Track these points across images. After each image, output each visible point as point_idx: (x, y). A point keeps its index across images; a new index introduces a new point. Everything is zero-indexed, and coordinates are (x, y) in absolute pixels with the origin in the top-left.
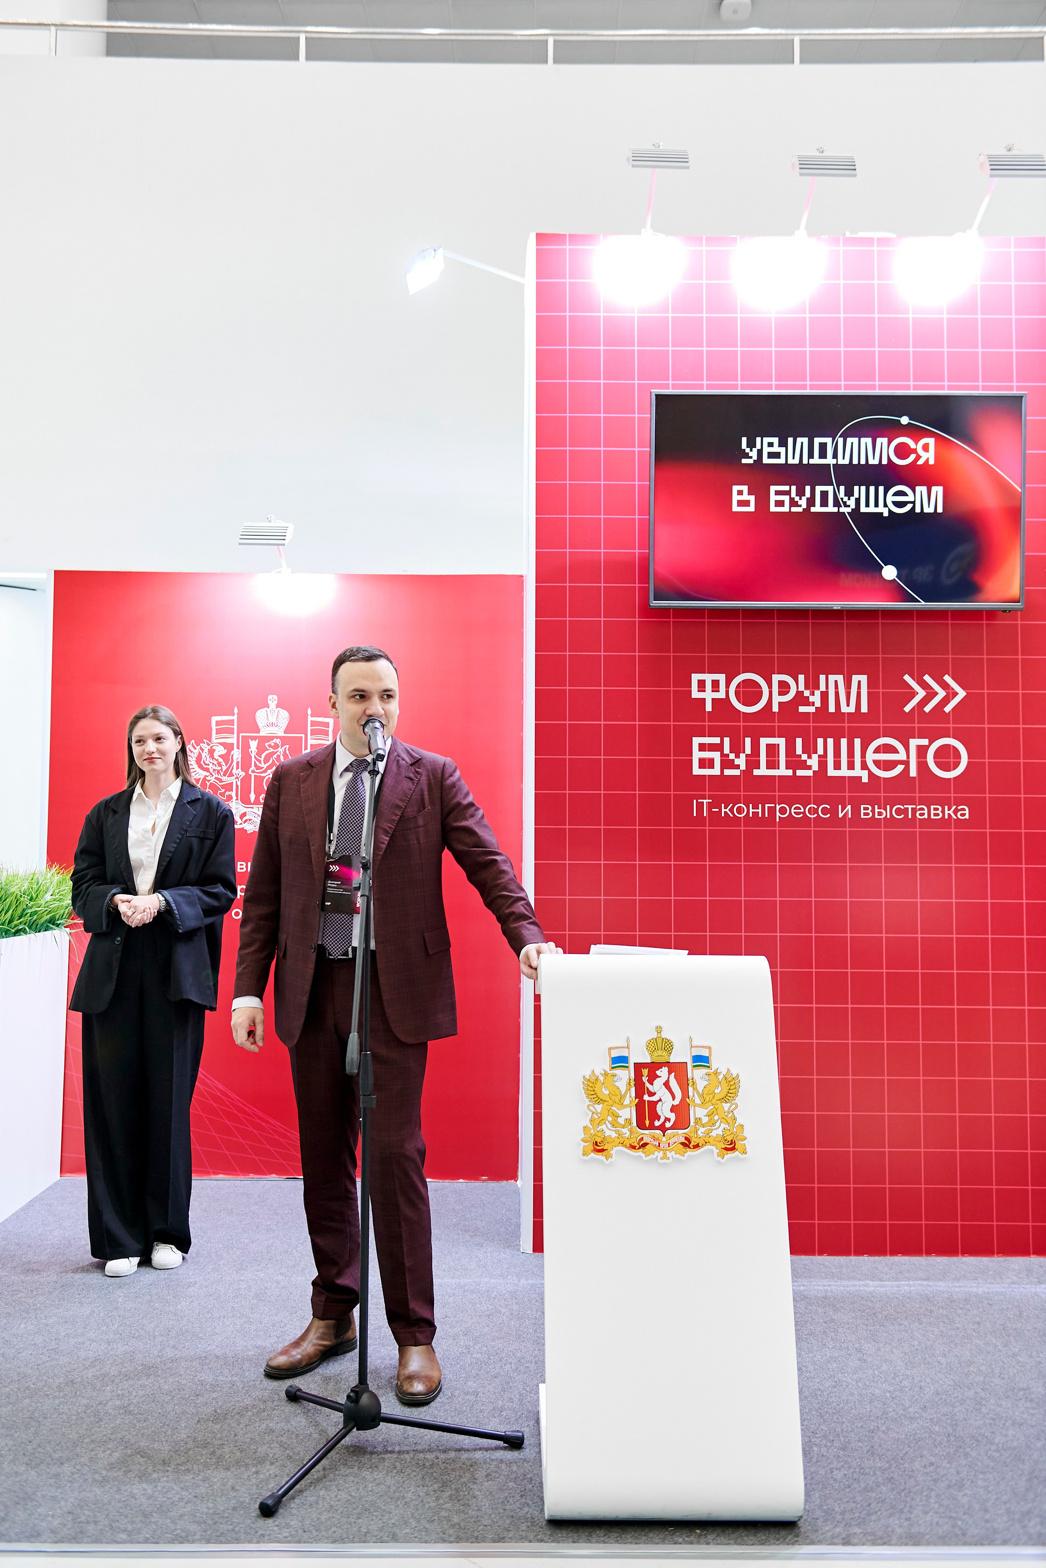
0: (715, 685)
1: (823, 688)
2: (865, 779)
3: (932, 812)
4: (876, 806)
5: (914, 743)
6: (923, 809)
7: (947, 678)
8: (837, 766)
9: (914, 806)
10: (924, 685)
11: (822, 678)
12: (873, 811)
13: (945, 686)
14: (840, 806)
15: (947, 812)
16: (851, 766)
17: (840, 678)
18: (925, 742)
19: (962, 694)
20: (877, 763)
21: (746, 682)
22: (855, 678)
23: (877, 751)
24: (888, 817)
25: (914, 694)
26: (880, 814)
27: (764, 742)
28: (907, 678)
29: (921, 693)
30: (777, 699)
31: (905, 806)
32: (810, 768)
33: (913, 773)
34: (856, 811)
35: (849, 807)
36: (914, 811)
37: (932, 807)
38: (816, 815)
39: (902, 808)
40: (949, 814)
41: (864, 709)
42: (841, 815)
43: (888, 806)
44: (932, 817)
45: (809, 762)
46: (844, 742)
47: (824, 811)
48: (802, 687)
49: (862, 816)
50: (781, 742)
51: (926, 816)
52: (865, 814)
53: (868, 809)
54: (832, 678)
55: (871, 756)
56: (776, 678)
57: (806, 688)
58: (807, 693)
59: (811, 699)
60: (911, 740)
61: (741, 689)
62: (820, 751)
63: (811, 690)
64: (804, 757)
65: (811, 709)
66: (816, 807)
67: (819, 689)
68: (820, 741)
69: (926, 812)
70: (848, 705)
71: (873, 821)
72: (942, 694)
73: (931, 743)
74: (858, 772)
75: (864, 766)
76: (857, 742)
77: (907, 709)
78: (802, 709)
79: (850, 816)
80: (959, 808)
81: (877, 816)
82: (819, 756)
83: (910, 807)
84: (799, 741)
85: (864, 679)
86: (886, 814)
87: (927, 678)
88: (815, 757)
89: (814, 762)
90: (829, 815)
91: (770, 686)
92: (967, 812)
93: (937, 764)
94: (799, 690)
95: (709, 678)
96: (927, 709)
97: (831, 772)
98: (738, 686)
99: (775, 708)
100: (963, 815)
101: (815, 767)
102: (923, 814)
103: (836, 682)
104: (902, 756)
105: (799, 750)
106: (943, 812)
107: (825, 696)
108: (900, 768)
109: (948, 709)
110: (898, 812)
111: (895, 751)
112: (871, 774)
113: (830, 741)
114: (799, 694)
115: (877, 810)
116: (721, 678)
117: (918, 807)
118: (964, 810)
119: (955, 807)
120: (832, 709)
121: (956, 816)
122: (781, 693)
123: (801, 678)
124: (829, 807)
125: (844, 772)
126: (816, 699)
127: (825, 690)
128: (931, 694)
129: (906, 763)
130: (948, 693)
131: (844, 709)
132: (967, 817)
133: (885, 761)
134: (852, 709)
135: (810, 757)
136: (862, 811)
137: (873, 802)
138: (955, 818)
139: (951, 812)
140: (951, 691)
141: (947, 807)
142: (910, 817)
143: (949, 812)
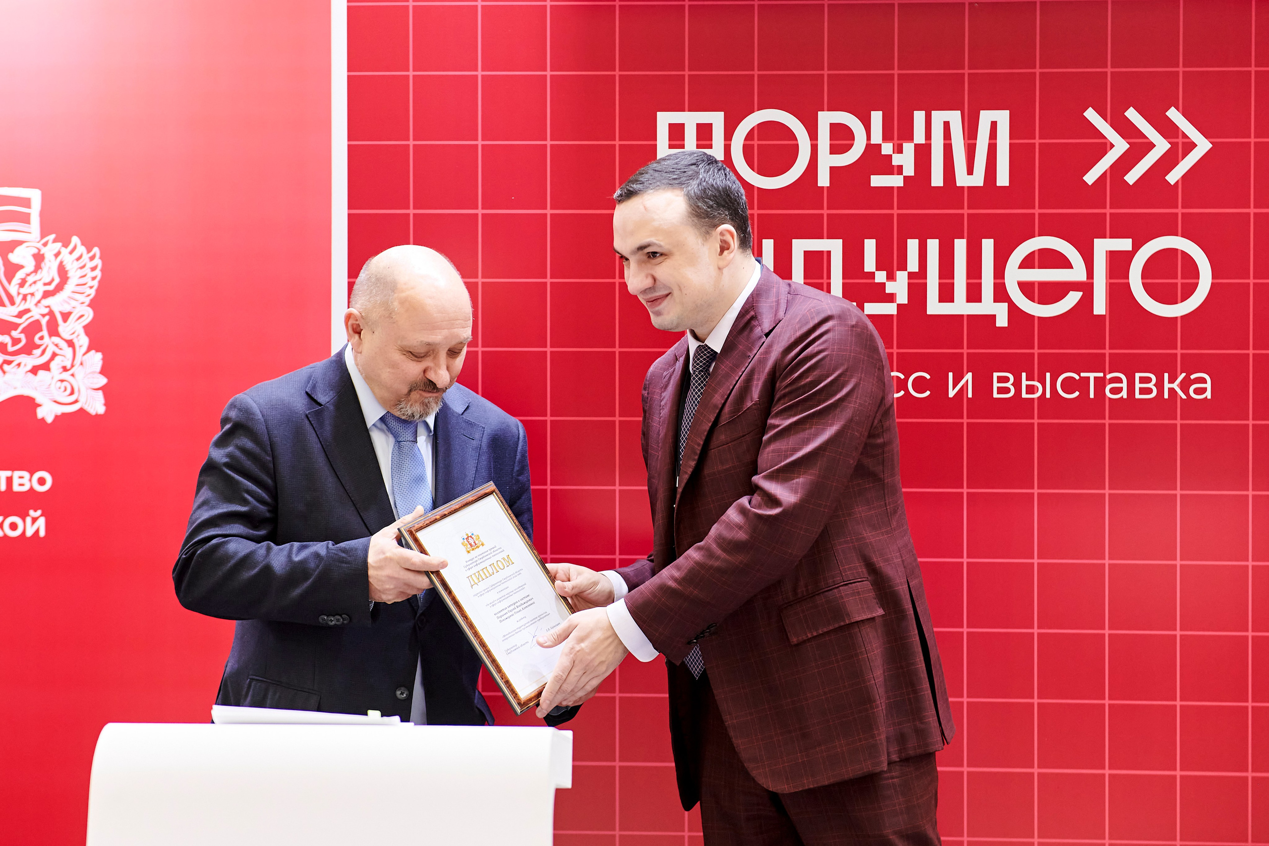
0: (704, 133)
1: (919, 137)
2: (1002, 321)
3: (1138, 386)
4: (1024, 375)
5: (1102, 247)
6: (1119, 380)
7: (1173, 114)
8: (947, 295)
9: (1101, 375)
10: (1126, 129)
11: (919, 117)
12: (1017, 384)
13: (1168, 130)
14: (951, 375)
15: (1167, 386)
16: (974, 295)
17: (954, 117)
18: (1125, 244)
19: (1203, 145)
20: (1026, 288)
21: (766, 128)
22: (986, 117)
23: (1027, 263)
24: (1048, 395)
25: (1105, 147)
26: (1031, 389)
27: (800, 247)
28: (1091, 115)
29: (1120, 146)
30: (827, 161)
31: (1083, 375)
32: (891, 298)
33: (1100, 307)
34: (983, 384)
35: (969, 376)
36: (1100, 384)
37: (1138, 375)
38: (902, 393)
39: (1077, 377)
40: (1171, 390)
41: (1003, 179)
42: (952, 393)
43: (1048, 375)
44: (1138, 396)
45: (890, 288)
46: (960, 246)
47: (919, 385)
48: (877, 137)
49: (996, 395)
50: (835, 247)
51: (1124, 394)
52: (1001, 390)
53: (1006, 380)
54: (939, 117)
55: (1014, 275)
56: (826, 119)
57: (886, 137)
58: (887, 149)
59: (897, 160)
60: (1097, 242)
61: (756, 143)
62: (913, 265)
63: (896, 142)
64: (881, 277)
65: (896, 181)
66: (902, 377)
67: (910, 138)
68: (913, 245)
69: (1124, 385)
70: (970, 171)
71: (1018, 405)
72: (1162, 146)
73: (1137, 247)
74: (987, 306)
75: (1001, 294)
76: (988, 246)
77: (1090, 178)
78: (877, 181)
79: (970, 395)
80: (1193, 377)
81: (1024, 395)
82: (911, 275)
83: (1092, 375)
84: (870, 245)
85: (1003, 117)
86: (1042, 390)
87: (1132, 114)
88: (902, 277)
89: (899, 287)
90: (928, 393)
91: (813, 135)
92: (1208, 386)
93: (1148, 288)
94: (873, 142)
95: (690, 120)
96: (1131, 178)
97: (934, 307)
98: (750, 136)
99: (824, 180)
100: (1198, 391)
101: (903, 298)
102: (1120, 390)
103: (947, 125)
104: (1078, 273)
105: (870, 264)
106: (1160, 385)
107: (923, 154)
108: (1073, 298)
109: (1173, 177)
110: (1068, 385)
111: (1066, 264)
112: (1014, 310)
113: (933, 245)
114: (872, 150)
115: (1025, 383)
116: (716, 119)
117: (1109, 376)
118: (1203, 381)
119: (1184, 375)
120: (937, 179)
121: (1186, 392)
122: (835, 149)
123: (877, 117)
124: (928, 377)
125: (960, 306)
126: (906, 160)
127: (924, 142)
128: (1140, 147)
129: (1087, 288)
130: (1174, 145)
131: (963, 180)
132: (1208, 394)
133: (1043, 285)
134: (977, 179)
135: (891, 277)
136: (996, 385)
137: (1017, 366)
138: (1184, 397)
139: (1175, 386)
140: (1180, 140)
141: (1166, 375)
142: (1092, 396)
143: (1171, 386)
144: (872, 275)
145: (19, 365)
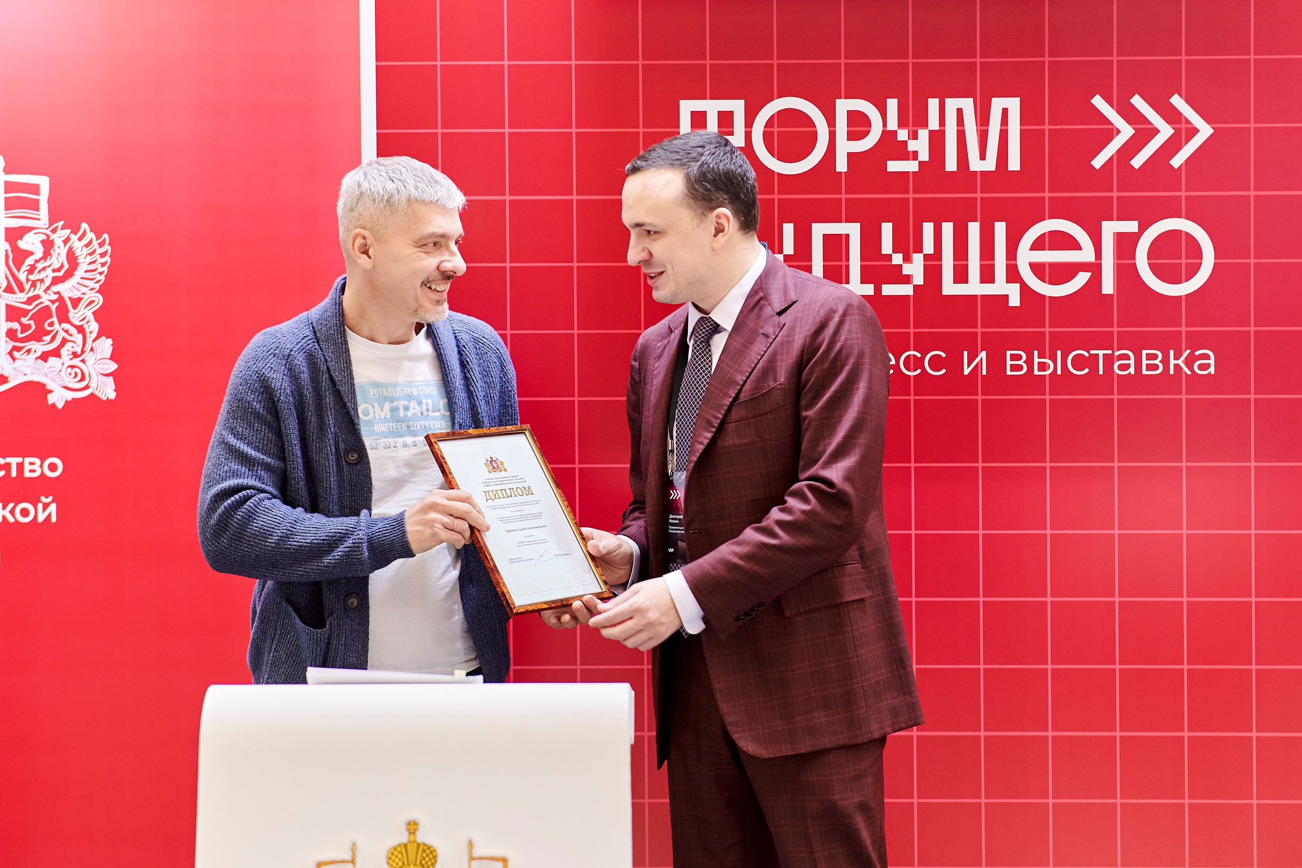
0: (726, 119)
1: (933, 124)
2: (1014, 301)
3: (1145, 362)
4: (1036, 353)
5: (1110, 229)
6: (1127, 357)
7: (1177, 101)
8: (961, 276)
9: (1110, 352)
10: (1131, 115)
11: (933, 104)
12: (1029, 361)
13: (1172, 116)
14: (965, 353)
15: (1172, 362)
16: (987, 276)
17: (967, 104)
18: (1131, 226)
19: (1205, 131)
20: (1037, 269)
21: (786, 115)
22: (997, 104)
23: (1038, 245)
24: (1059, 372)
25: (1111, 133)
26: (1043, 367)
27: (819, 230)
28: (1098, 102)
29: (1126, 132)
30: (845, 147)
31: (1092, 352)
32: (907, 279)
33: (1108, 286)
34: (996, 362)
35: (983, 355)
36: (1109, 360)
37: (1144, 352)
38: (919, 371)
39: (1087, 355)
40: (1177, 367)
41: (1014, 164)
42: (967, 371)
43: (1059, 353)
44: (1144, 372)
45: (907, 269)
46: (974, 229)
47: (936, 363)
48: (892, 125)
49: (1009, 372)
50: (853, 230)
51: (1132, 370)
52: (1014, 368)
53: (1019, 358)
54: (952, 104)
55: (1026, 256)
56: (843, 106)
57: (902, 124)
58: (902, 135)
59: (912, 146)
60: (1105, 224)
61: (776, 129)
62: (928, 247)
63: (911, 128)
64: (897, 259)
65: (911, 166)
66: (919, 355)
67: (925, 125)
68: (928, 228)
69: (1132, 362)
70: (983, 157)
71: (1031, 382)
72: (1166, 131)
73: (1143, 229)
74: (1000, 286)
75: (1013, 275)
76: (1000, 229)
77: (1098, 162)
78: (893, 166)
79: (984, 373)
80: (1197, 353)
81: (1036, 372)
82: (926, 257)
83: (1101, 353)
84: (887, 229)
85: (1013, 104)
86: (1053, 367)
87: (1137, 101)
88: (918, 258)
89: (915, 269)
90: (944, 371)
91: (831, 122)
92: (1212, 361)
93: (1154, 268)
94: (888, 129)
95: (712, 107)
96: (1137, 162)
97: (949, 288)
98: (769, 123)
99: (842, 165)
100: (1203, 367)
101: (919, 279)
102: (1127, 367)
103: (960, 112)
104: (1086, 254)
105: (887, 247)
106: (1166, 361)
107: (937, 139)
108: (1083, 278)
109: (1177, 161)
110: (1079, 362)
111: (1077, 246)
112: (1025, 290)
113: (948, 228)
114: (888, 136)
115: (1036, 360)
116: (737, 107)
117: (1117, 354)
118: (1208, 357)
119: (1188, 351)
120: (951, 165)
121: (1191, 368)
122: (852, 136)
123: (892, 105)
124: (944, 355)
125: (974, 287)
126: (921, 146)
127: (937, 128)
128: (1145, 133)
129: (1095, 269)
130: (1177, 132)
131: (976, 164)
132: (1212, 370)
133: (1053, 266)
134: (990, 164)
135: (907, 259)
136: (1009, 363)
137: (1030, 344)
138: (1189, 372)
139: (1180, 362)
140: (1183, 126)
141: (1172, 352)
142: (1101, 372)
143: (1176, 362)
144: (889, 257)
145: (29, 351)
